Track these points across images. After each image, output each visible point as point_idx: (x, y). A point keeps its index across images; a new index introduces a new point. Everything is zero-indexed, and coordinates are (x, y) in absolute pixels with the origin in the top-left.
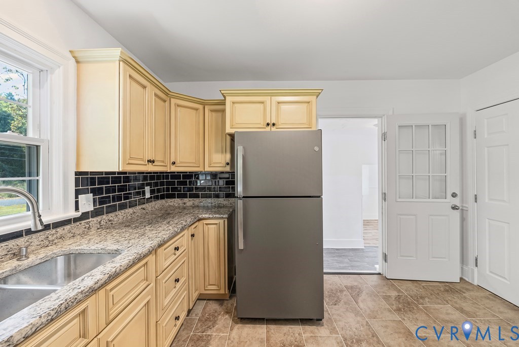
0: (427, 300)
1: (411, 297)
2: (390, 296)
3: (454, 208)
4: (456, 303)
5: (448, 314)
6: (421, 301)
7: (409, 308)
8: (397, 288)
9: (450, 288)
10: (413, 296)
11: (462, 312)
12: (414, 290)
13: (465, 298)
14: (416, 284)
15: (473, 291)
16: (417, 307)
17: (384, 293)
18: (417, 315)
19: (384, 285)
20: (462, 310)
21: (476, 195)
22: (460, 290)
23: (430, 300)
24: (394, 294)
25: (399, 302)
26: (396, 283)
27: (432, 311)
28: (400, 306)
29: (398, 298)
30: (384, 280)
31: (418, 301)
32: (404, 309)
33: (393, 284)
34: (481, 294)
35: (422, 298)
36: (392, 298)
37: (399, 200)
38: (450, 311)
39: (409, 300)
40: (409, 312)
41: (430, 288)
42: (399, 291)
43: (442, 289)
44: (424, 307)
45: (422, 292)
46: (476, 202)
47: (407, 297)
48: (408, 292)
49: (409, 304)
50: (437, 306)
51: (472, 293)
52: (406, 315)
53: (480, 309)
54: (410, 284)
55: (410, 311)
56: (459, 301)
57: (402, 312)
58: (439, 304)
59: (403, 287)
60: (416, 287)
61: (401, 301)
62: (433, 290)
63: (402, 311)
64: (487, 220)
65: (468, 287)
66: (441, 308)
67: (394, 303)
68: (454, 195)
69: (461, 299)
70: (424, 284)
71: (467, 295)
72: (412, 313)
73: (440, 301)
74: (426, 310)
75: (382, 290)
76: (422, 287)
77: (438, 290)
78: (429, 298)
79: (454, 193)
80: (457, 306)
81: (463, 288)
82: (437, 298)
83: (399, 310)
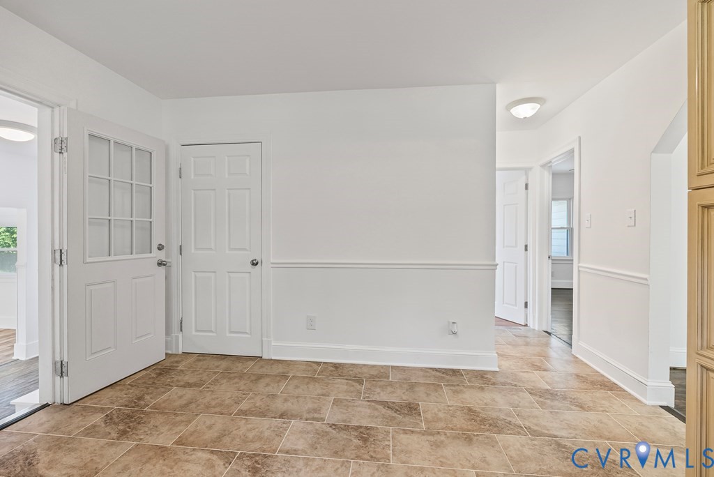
0: (147, 397)
1: (126, 406)
2: (94, 426)
3: (160, 264)
4: (178, 381)
5: (181, 397)
6: (142, 402)
7: (135, 420)
8: (95, 408)
9: (161, 369)
10: (127, 403)
11: (191, 387)
12: (122, 396)
13: (182, 371)
14: (118, 388)
15: (182, 360)
16: (143, 413)
17: (78, 428)
18: (151, 423)
19: (71, 417)
20: (189, 385)
21: (181, 246)
22: (172, 366)
23: (151, 396)
24: (98, 418)
25: (115, 423)
26: (88, 403)
27: (163, 405)
28: (121, 427)
29: (109, 419)
30: (62, 410)
31: (138, 406)
32: (129, 427)
33: (85, 407)
34: (192, 359)
35: (140, 399)
36: (99, 426)
37: (89, 260)
38: (180, 393)
39: (126, 412)
40: (139, 426)
41: (140, 381)
42: (102, 410)
43: (153, 375)
44: (151, 408)
45: (134, 392)
46: (181, 254)
47: (120, 410)
48: (116, 403)
49: (129, 416)
50: (164, 397)
51: (184, 363)
52: (139, 432)
53: (201, 374)
54: (110, 393)
55: (139, 423)
56: (180, 378)
57: (131, 433)
58: (164, 392)
59: (105, 401)
60: (121, 390)
61: (117, 420)
62: (145, 383)
63: (128, 432)
64: (193, 273)
65: (176, 359)
66: (170, 396)
67: (108, 429)
68: (160, 248)
69: (180, 375)
70: (128, 382)
71: (181, 367)
72: (145, 425)
73: (163, 390)
74: (156, 409)
75: (72, 427)
76: (130, 387)
77: (150, 378)
78: (148, 394)
79: (160, 245)
80: (182, 383)
81: (172, 362)
82: (157, 388)
83: (123, 434)
